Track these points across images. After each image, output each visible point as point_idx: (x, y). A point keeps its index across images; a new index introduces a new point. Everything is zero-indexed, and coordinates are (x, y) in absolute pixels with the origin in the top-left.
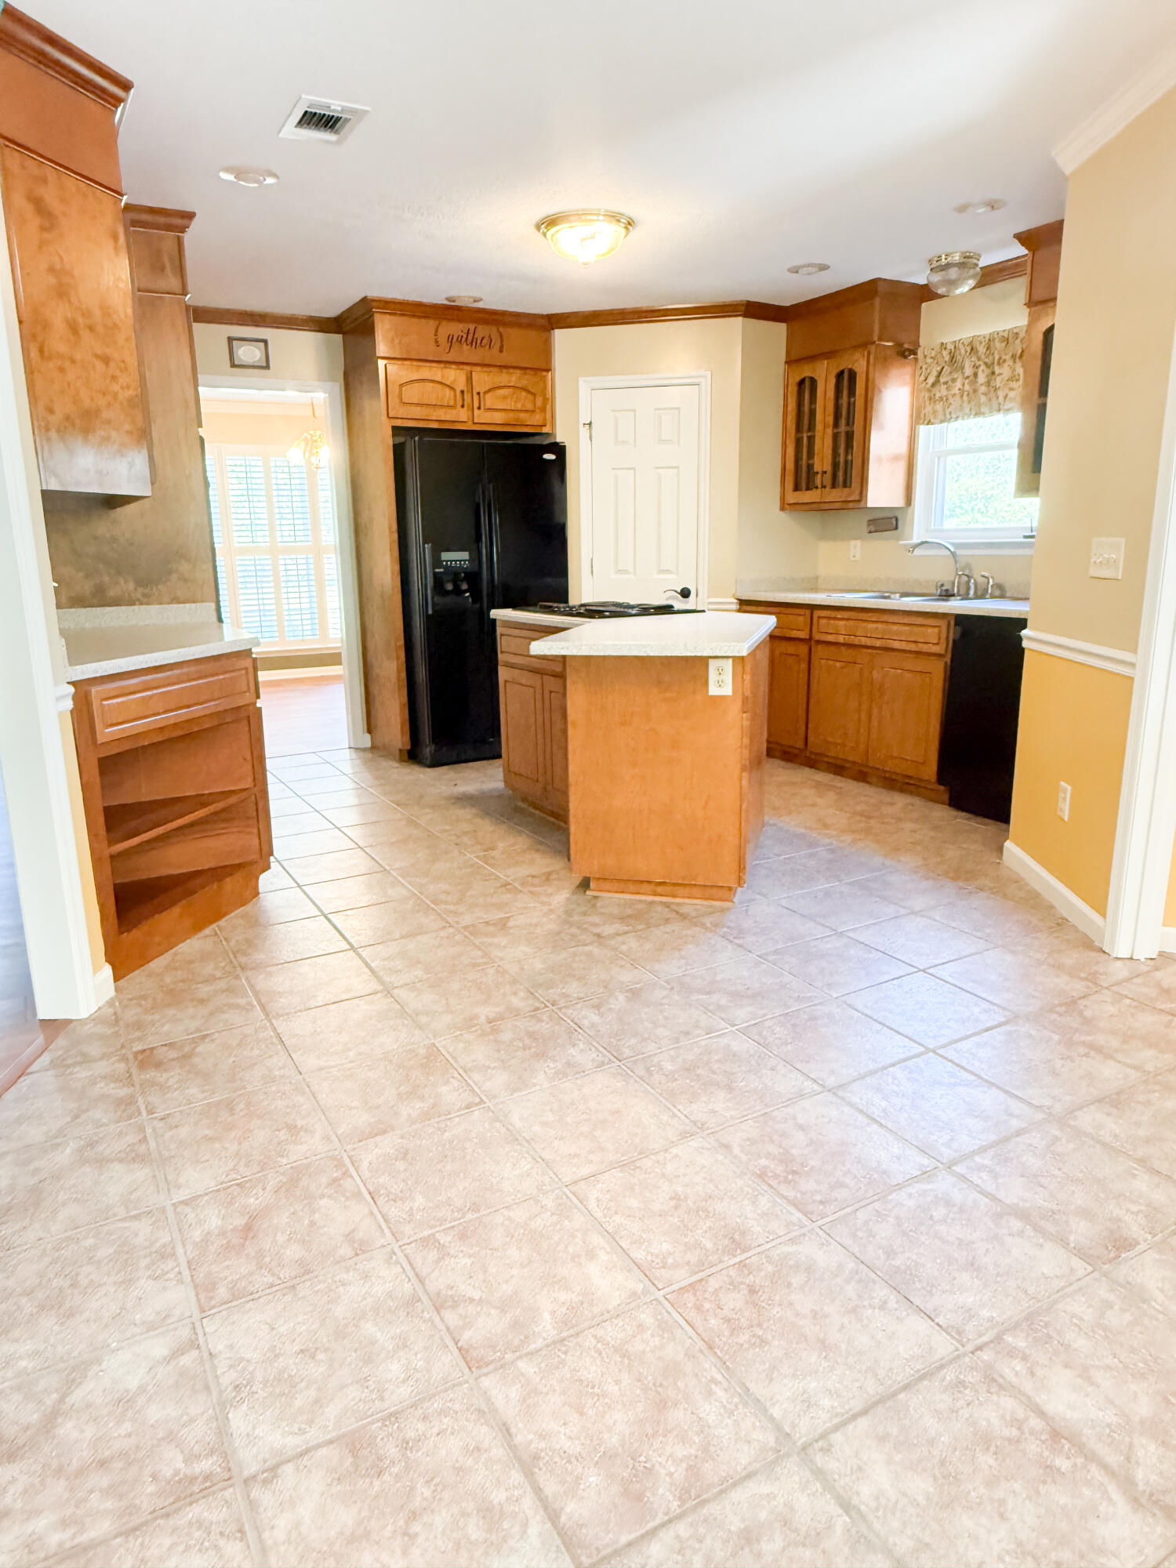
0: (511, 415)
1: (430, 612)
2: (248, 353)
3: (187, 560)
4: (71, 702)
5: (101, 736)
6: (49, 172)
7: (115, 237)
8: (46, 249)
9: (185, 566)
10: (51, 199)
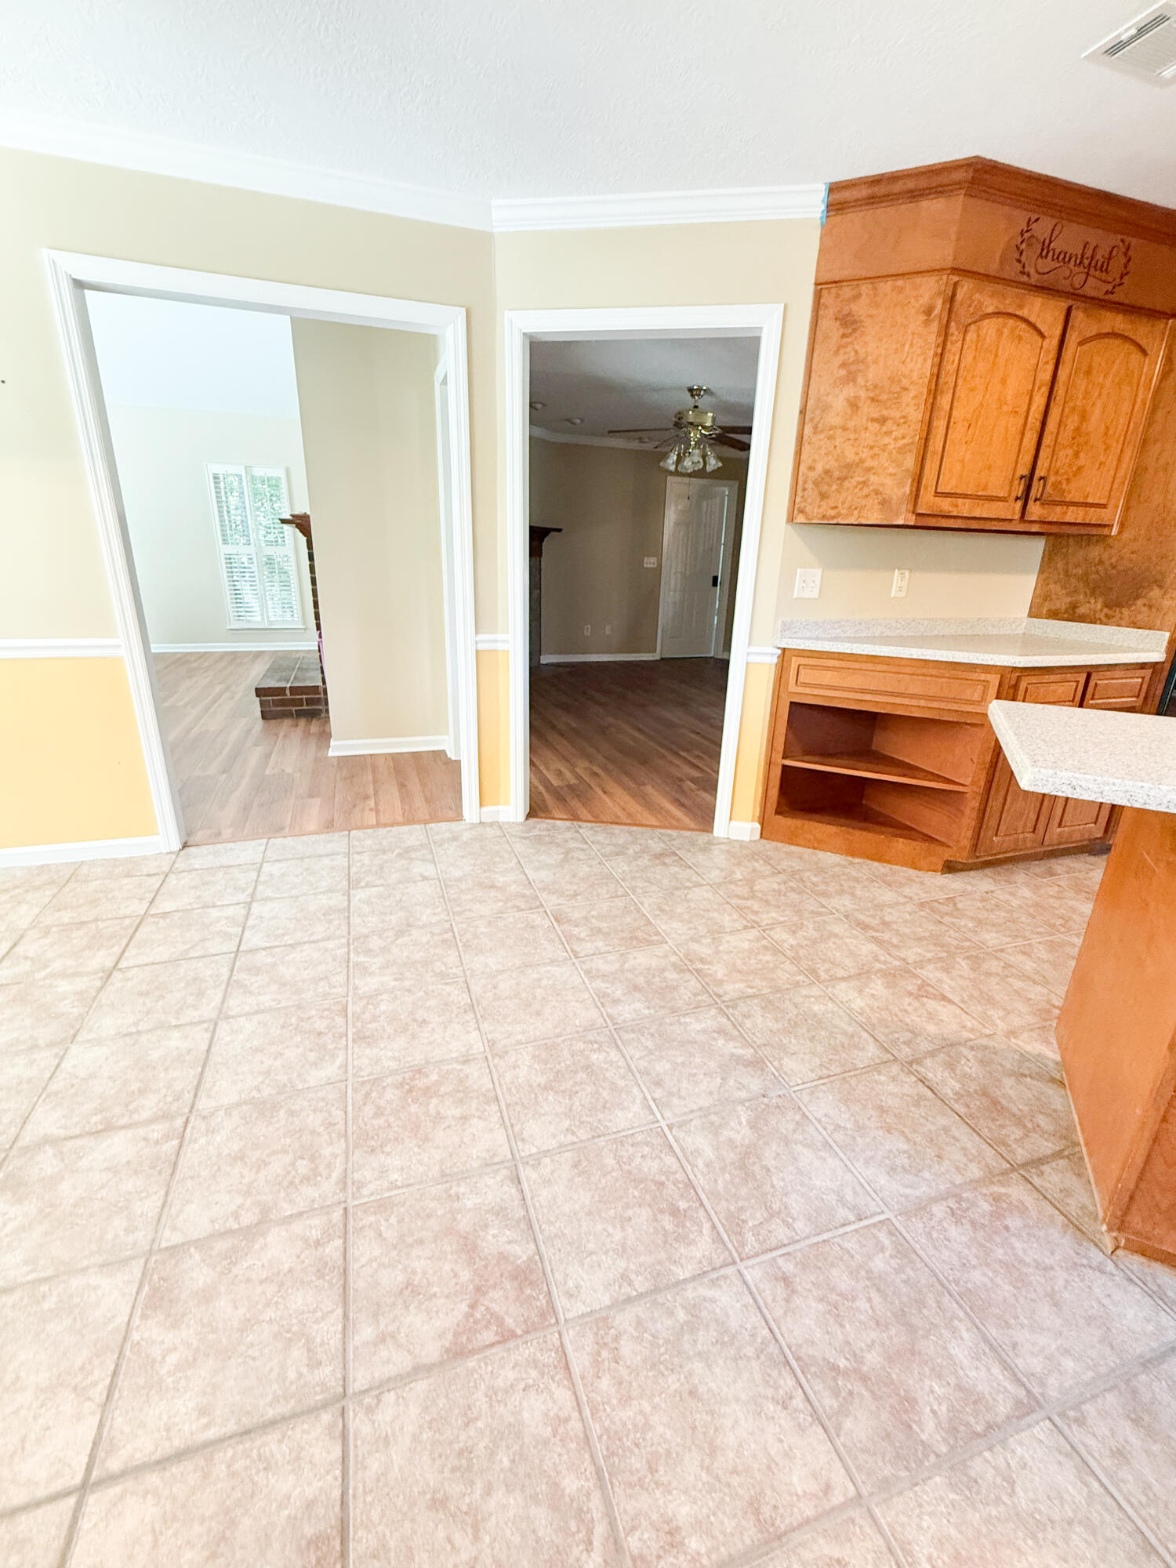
3: (1160, 587)
4: (775, 660)
5: (792, 687)
6: (865, 288)
7: (928, 311)
8: (842, 351)
9: (1156, 593)
10: (860, 309)
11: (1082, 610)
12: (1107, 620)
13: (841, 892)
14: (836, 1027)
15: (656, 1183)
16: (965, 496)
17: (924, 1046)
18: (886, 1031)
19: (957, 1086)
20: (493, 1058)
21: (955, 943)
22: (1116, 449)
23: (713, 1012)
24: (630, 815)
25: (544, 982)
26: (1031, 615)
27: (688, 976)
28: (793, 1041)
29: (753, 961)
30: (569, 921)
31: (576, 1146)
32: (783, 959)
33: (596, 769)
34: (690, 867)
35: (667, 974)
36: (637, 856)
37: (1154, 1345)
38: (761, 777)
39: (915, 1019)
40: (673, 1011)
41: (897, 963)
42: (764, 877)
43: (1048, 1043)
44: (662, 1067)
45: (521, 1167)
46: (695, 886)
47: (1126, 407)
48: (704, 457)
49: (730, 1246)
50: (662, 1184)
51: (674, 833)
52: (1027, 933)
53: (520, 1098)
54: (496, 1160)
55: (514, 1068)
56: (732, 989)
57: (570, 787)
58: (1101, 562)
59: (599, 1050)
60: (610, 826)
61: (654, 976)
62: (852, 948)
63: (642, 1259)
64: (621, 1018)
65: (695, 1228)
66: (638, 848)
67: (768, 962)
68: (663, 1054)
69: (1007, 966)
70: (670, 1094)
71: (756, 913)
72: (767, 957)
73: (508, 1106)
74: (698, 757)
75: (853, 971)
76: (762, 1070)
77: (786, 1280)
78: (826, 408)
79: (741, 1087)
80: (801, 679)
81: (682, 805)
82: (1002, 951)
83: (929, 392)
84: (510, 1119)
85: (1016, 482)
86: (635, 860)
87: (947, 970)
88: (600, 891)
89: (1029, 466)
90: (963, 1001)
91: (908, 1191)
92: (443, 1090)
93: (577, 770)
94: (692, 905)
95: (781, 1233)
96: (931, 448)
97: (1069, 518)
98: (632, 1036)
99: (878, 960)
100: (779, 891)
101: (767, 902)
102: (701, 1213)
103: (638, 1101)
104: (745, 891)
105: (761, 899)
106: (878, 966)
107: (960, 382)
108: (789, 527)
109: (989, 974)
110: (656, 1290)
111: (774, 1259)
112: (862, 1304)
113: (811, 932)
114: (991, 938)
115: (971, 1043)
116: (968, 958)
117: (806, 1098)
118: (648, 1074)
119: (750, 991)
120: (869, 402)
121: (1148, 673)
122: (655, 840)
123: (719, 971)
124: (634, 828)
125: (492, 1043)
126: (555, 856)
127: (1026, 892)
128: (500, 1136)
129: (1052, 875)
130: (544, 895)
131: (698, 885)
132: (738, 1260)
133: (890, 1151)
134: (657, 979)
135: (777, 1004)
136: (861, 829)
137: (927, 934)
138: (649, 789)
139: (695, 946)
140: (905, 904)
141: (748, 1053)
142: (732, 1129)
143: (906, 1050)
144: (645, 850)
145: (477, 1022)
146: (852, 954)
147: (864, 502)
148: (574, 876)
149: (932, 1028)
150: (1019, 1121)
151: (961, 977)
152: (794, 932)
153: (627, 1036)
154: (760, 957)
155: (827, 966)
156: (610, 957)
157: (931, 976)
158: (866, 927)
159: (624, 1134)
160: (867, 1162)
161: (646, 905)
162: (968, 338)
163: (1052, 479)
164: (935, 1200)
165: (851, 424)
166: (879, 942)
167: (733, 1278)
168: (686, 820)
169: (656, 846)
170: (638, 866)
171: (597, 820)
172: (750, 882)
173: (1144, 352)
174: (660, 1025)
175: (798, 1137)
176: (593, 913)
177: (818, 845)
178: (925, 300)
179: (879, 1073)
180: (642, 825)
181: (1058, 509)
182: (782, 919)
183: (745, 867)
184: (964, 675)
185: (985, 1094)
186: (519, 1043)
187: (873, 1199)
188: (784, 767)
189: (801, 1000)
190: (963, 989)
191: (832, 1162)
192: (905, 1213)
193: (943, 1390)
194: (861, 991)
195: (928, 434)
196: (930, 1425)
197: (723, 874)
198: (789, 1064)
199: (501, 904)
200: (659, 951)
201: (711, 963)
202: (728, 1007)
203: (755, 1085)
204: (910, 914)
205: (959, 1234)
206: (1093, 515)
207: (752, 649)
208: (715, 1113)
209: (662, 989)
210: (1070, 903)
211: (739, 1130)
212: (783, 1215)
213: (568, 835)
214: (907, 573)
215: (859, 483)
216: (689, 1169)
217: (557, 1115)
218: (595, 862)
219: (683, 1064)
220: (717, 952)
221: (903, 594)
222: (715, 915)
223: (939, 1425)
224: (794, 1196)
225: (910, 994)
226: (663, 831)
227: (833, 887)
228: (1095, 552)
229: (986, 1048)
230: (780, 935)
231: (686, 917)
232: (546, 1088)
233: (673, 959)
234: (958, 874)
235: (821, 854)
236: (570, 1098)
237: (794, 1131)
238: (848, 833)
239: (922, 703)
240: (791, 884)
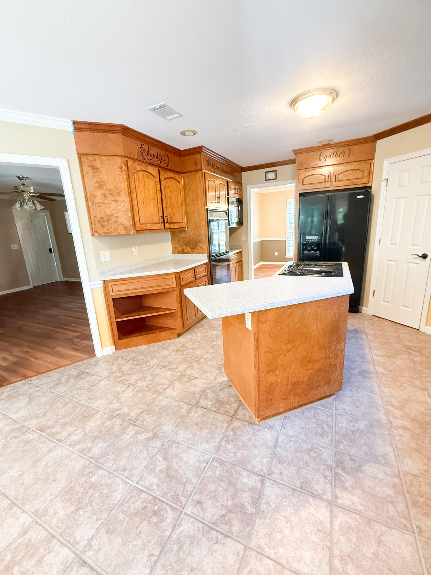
0: (348, 181)
1: (301, 257)
2: (271, 176)
3: (201, 243)
4: (102, 285)
5: (111, 293)
6: (97, 158)
7: (121, 168)
8: (95, 177)
9: (201, 245)
10: (97, 164)
11: (185, 251)
12: (192, 253)
13: (152, 358)
14: (172, 406)
15: (143, 509)
16: (148, 223)
17: (198, 396)
18: (187, 398)
19: (211, 403)
20: (40, 519)
21: (190, 359)
22: (180, 208)
23: (131, 427)
24: (54, 364)
25: (50, 464)
26: (173, 253)
27: (115, 420)
28: (162, 419)
29: (136, 399)
30: (48, 428)
31: (104, 523)
32: (145, 392)
33: (26, 349)
34: (94, 375)
35: (106, 424)
36: (67, 381)
37: (274, 440)
38: (109, 329)
39: (192, 389)
40: (116, 437)
41: (179, 374)
42: (124, 365)
43: (223, 376)
44: (123, 462)
45: (83, 556)
46: (100, 382)
47: (179, 196)
48: (34, 204)
49: (178, 507)
50: (146, 507)
51: (80, 363)
52: (205, 347)
53: (66, 526)
54: (68, 564)
55: (55, 514)
56: (133, 414)
57: (15, 363)
58: (186, 237)
59: (93, 475)
60: (47, 373)
61: (101, 428)
62: (165, 376)
63: (152, 542)
64: (96, 454)
65: (165, 512)
66: (66, 377)
67: (141, 396)
68: (121, 457)
69: (205, 359)
70: (131, 470)
71: (128, 380)
72: (140, 395)
73: (61, 535)
74: (74, 327)
75: (168, 384)
76: (158, 437)
77: (199, 502)
78: (95, 197)
79: (154, 448)
80: (114, 290)
81: (77, 350)
82: (202, 355)
83: (129, 193)
84: (65, 540)
85: (160, 218)
86: (67, 383)
87: (192, 369)
88: (57, 405)
89: (162, 213)
90: (200, 376)
91: (214, 444)
92: (18, 559)
93: (15, 354)
94: (102, 390)
95: (189, 488)
96: (134, 210)
97: (176, 227)
98: (104, 458)
99: (173, 376)
100: (132, 368)
101: (130, 374)
102: (164, 504)
103: (120, 483)
104: (119, 374)
105: (127, 374)
106: (174, 378)
107: (137, 190)
108: (93, 238)
109: (203, 364)
110: (163, 548)
111: (192, 499)
112: (220, 489)
113: (150, 377)
114: (198, 352)
115: (208, 388)
116: (196, 362)
117: (175, 436)
118: (119, 469)
119: (140, 411)
120: (110, 195)
121: (206, 266)
122: (72, 370)
123: (125, 410)
124: (60, 369)
125: (36, 513)
126: (23, 401)
127: (200, 334)
128: (65, 551)
129: (203, 326)
130: (27, 422)
131: (100, 381)
132: (182, 510)
133: (205, 436)
134: (103, 428)
135: (151, 410)
136: (149, 334)
137: (182, 360)
138: (58, 349)
139: (111, 406)
140: (172, 353)
141: (150, 434)
142: (159, 466)
143: (194, 401)
144: (70, 376)
145: (21, 508)
146: (166, 378)
147: (118, 227)
148: (40, 405)
149: (197, 389)
150: (227, 403)
151: (197, 368)
152: (144, 380)
153: (102, 461)
154: (138, 396)
155: (160, 386)
156: (77, 432)
157: (189, 373)
158: (165, 367)
159: (121, 501)
160: (201, 444)
161: (83, 400)
162: (135, 177)
163: (168, 217)
164: (221, 441)
165: (105, 202)
166: (171, 369)
167: (185, 518)
168: (82, 355)
169: (75, 373)
170: (70, 385)
171: (39, 373)
172: (120, 369)
173: (179, 183)
174: (114, 446)
175: (180, 451)
176: (59, 417)
177: (137, 344)
178: (119, 164)
179: (191, 413)
180: (62, 366)
181: (173, 224)
182: (138, 378)
183: (116, 364)
184: (165, 277)
185: (217, 401)
186: (51, 501)
187: (207, 454)
188: (117, 322)
189: (158, 403)
190: (199, 372)
191: (192, 452)
192: (217, 451)
193: (247, 494)
194: (174, 389)
195: (132, 205)
196: (249, 507)
197: (109, 371)
198: (165, 428)
199: (3, 441)
200: (98, 416)
201: (121, 409)
202: (135, 422)
203: (158, 444)
204: (175, 355)
205: (230, 447)
206: (181, 225)
207: (92, 283)
208: (151, 465)
209: (107, 431)
210: (210, 332)
211: (161, 464)
212: (188, 482)
213: (26, 387)
214: (137, 247)
215: (114, 221)
216: (151, 493)
217: (88, 518)
218: (48, 393)
219: (130, 455)
220: (121, 403)
221: (137, 254)
222: (113, 389)
223: (251, 505)
224: (188, 472)
225: (187, 382)
226: (74, 365)
227: (149, 358)
228: (184, 235)
229: (211, 387)
230: (140, 384)
231: (102, 396)
232: (77, 510)
233: (106, 416)
234: (182, 336)
235: (140, 348)
236: (91, 505)
237: (177, 450)
238: (146, 337)
239: (156, 288)
240: (135, 363)
